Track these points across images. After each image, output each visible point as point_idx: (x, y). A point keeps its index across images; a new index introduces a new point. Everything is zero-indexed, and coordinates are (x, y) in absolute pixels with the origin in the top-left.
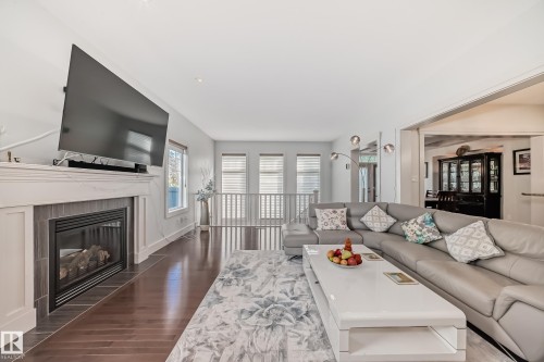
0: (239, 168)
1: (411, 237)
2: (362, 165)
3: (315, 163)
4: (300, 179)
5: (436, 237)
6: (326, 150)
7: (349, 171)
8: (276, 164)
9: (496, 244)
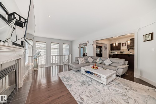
0: (43, 47)
1: (98, 62)
2: (81, 48)
3: (68, 46)
4: (64, 51)
5: (102, 62)
6: (71, 43)
7: (79, 49)
8: (56, 46)
9: (112, 62)
